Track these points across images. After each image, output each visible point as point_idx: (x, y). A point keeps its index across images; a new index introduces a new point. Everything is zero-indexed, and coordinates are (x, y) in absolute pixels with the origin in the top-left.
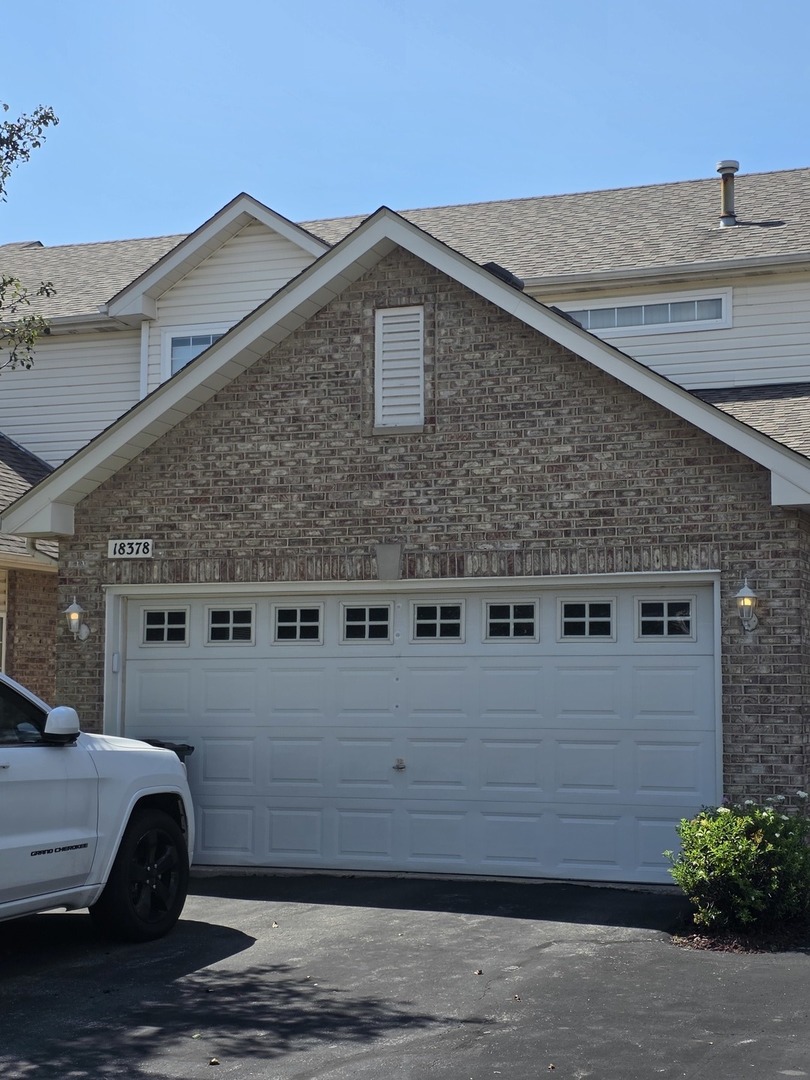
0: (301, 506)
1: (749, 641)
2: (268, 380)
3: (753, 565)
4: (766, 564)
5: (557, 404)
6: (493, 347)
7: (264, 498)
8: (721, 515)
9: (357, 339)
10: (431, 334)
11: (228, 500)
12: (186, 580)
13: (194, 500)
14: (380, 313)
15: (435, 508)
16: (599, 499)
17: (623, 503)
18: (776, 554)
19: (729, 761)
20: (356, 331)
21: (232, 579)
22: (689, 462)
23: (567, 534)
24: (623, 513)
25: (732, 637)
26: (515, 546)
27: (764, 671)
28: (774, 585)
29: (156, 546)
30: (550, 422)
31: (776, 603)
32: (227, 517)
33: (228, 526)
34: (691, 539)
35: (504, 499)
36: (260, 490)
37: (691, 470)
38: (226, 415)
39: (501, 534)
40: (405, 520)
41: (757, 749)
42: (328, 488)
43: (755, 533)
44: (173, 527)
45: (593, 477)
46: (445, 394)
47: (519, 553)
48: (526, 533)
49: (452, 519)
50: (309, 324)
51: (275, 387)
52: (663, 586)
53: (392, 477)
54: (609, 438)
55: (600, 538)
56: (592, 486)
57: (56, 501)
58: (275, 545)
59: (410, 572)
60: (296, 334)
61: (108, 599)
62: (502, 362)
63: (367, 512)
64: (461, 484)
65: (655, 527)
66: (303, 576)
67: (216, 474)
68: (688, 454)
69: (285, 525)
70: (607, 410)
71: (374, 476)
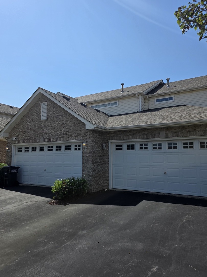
0: (33, 132)
1: (86, 151)
2: (29, 114)
3: (86, 139)
4: (88, 139)
5: (62, 115)
6: (55, 107)
7: (28, 131)
8: (82, 131)
9: (39, 107)
10: (48, 106)
11: (25, 131)
12: (20, 143)
13: (21, 132)
14: (42, 103)
15: (48, 132)
16: (67, 129)
17: (70, 130)
18: (89, 137)
19: (83, 169)
20: (39, 106)
21: (25, 143)
22: (78, 123)
23: (63, 135)
24: (70, 131)
25: (84, 150)
26: (57, 137)
27: (87, 155)
28: (89, 142)
29: (17, 138)
30: (62, 118)
31: (89, 145)
32: (24, 134)
33: (25, 135)
34: (79, 135)
35: (56, 130)
36: (28, 130)
37: (79, 124)
38: (25, 119)
39: (55, 135)
40: (44, 134)
41: (86, 168)
42: (36, 129)
43: (87, 134)
44: (19, 136)
45: (67, 126)
46: (49, 114)
47: (57, 138)
48: (58, 135)
49: (50, 133)
50: (34, 105)
51: (30, 115)
52: (77, 142)
53: (43, 127)
54: (68, 120)
55: (67, 135)
56: (66, 127)
57: (4, 132)
58: (29, 138)
59: (44, 141)
60: (32, 107)
61: (12, 146)
62: (56, 109)
63: (40, 132)
64: (51, 128)
65: (74, 134)
66: (32, 142)
67: (23, 128)
68: (78, 122)
69: (31, 135)
70: (68, 116)
71: (40, 127)
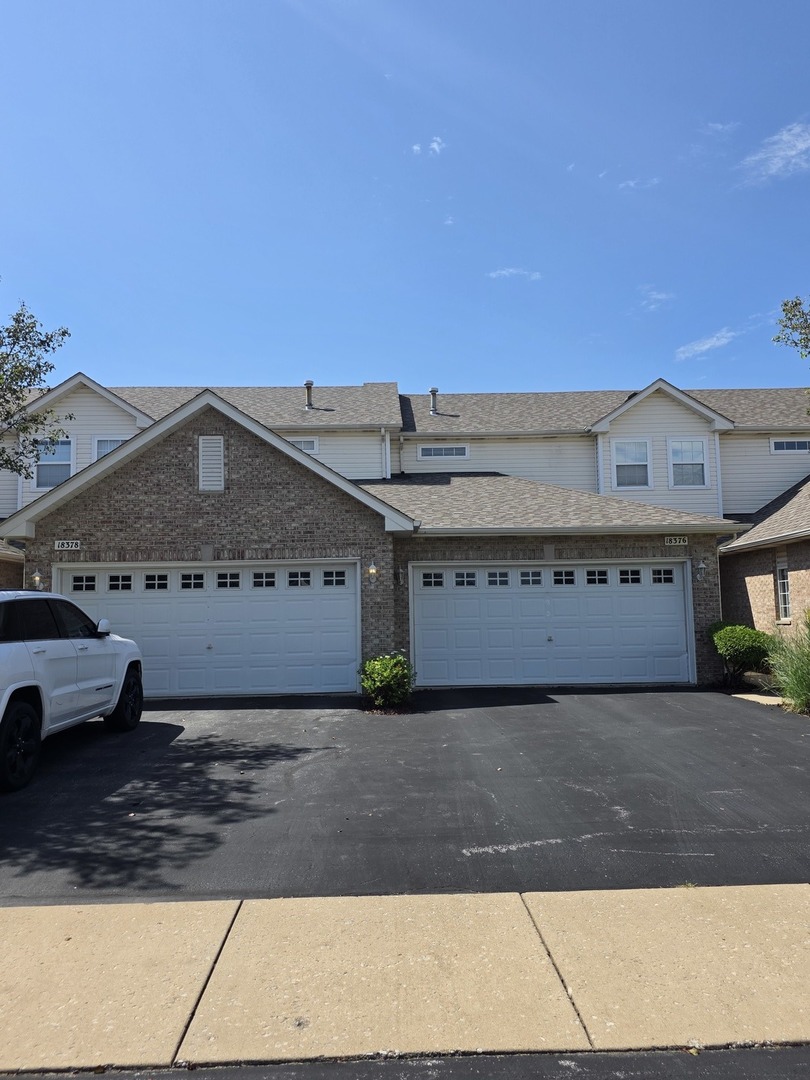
0: (161, 526)
1: (372, 587)
2: (144, 465)
3: (374, 556)
4: (380, 555)
5: (288, 484)
6: (257, 457)
7: (142, 522)
8: (361, 535)
9: (190, 449)
10: (227, 449)
11: (122, 522)
12: (99, 561)
13: (103, 522)
14: (201, 438)
15: (230, 528)
16: (308, 526)
17: (319, 528)
18: (384, 551)
19: (364, 638)
20: (190, 445)
21: (124, 560)
22: (347, 511)
23: (293, 541)
24: (318, 533)
25: (365, 586)
26: (269, 546)
27: (379, 600)
28: (383, 564)
29: (82, 544)
30: (285, 491)
31: (384, 572)
32: (121, 530)
33: (122, 535)
34: (348, 544)
35: (263, 525)
36: (140, 518)
37: (348, 515)
38: (121, 481)
39: (262, 540)
40: (214, 534)
41: (376, 632)
42: (175, 518)
43: (375, 542)
44: (91, 535)
45: (305, 516)
46: (234, 476)
47: (271, 549)
48: (274, 540)
49: (239, 534)
50: (165, 441)
51: (147, 469)
52: (333, 564)
53: (208, 513)
54: (312, 500)
55: (308, 543)
56: (304, 521)
57: (28, 521)
58: (147, 544)
59: (218, 558)
60: (158, 444)
61: (54, 570)
62: (261, 464)
63: (195, 529)
64: (242, 518)
65: (332, 539)
66: (162, 559)
67: (115, 509)
68: (347, 508)
69: (153, 535)
70: (311, 488)
71: (199, 512)
